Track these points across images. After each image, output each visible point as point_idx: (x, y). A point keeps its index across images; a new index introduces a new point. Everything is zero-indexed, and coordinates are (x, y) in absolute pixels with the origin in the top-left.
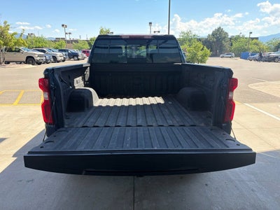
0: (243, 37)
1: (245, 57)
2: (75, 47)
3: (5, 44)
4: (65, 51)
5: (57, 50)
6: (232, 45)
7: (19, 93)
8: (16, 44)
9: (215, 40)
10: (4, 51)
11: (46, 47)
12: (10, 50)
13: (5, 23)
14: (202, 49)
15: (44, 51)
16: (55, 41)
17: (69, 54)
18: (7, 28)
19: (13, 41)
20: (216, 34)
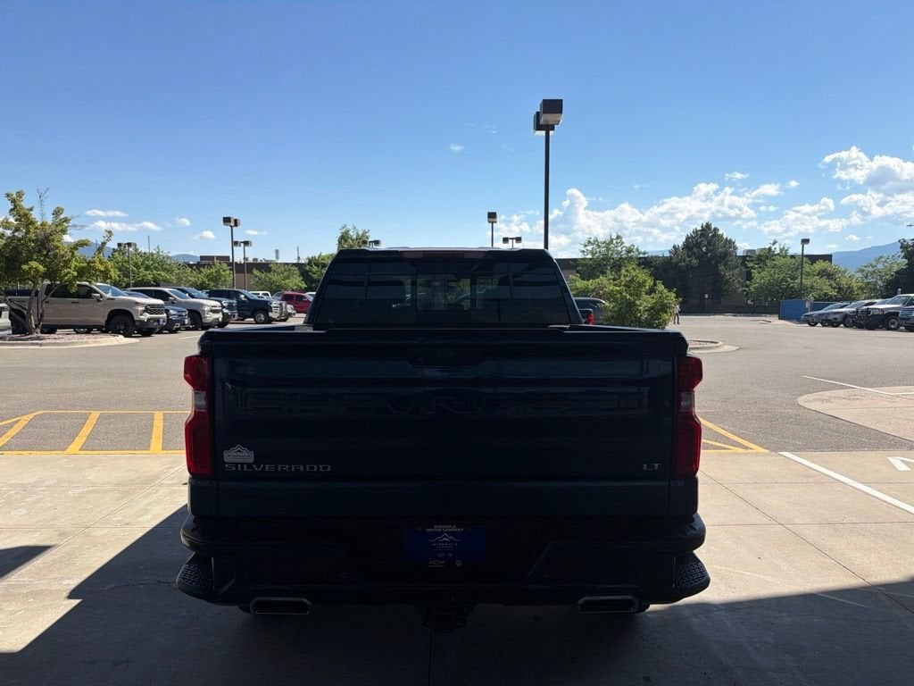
0: (783, 253)
1: (794, 316)
2: (261, 285)
3: (51, 273)
4: (227, 294)
5: (203, 294)
6: (749, 276)
7: (86, 417)
8: (82, 273)
9: (695, 261)
10: (42, 296)
11: (168, 283)
12: (62, 292)
13: (57, 212)
14: (652, 291)
15: (164, 296)
16: (198, 266)
17: (240, 303)
18: (61, 225)
19: (74, 263)
20: (699, 245)
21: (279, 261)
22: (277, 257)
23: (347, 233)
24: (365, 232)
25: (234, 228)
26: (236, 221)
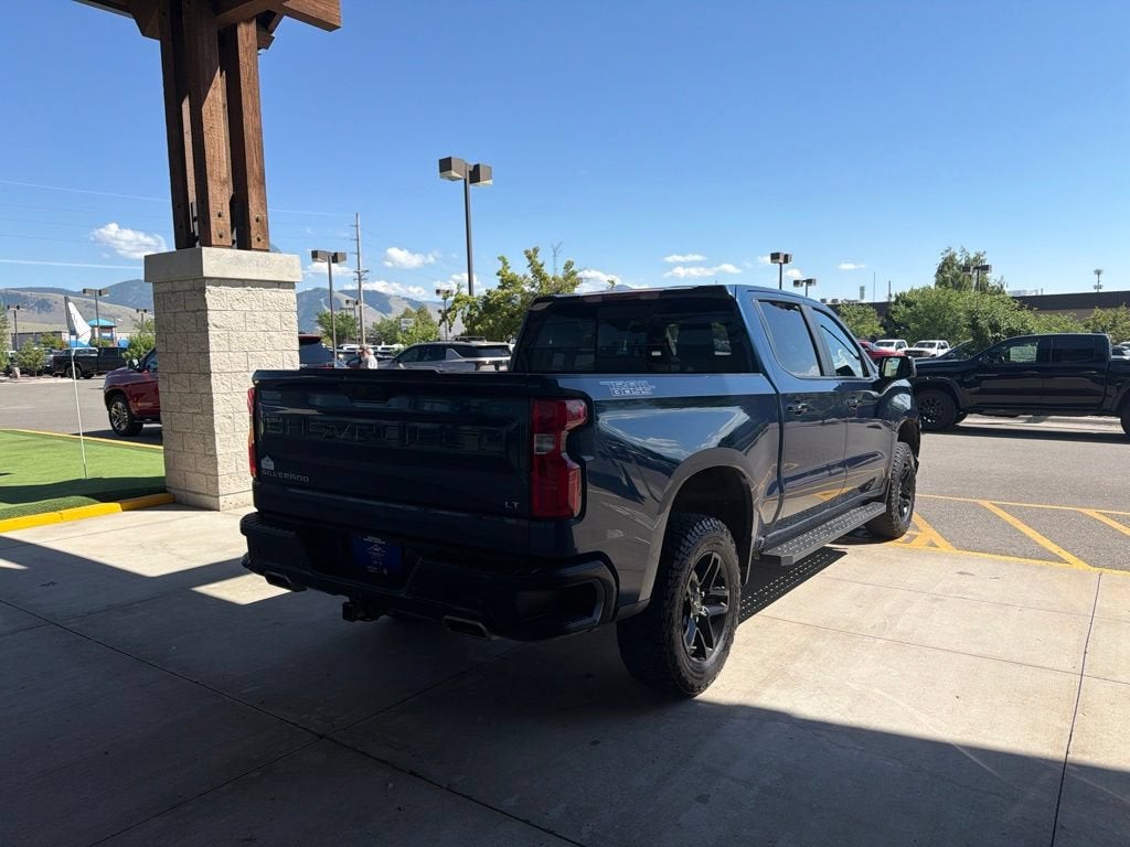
21: (864, 301)
22: (862, 296)
23: (952, 258)
24: (978, 255)
25: (784, 266)
26: (786, 256)
